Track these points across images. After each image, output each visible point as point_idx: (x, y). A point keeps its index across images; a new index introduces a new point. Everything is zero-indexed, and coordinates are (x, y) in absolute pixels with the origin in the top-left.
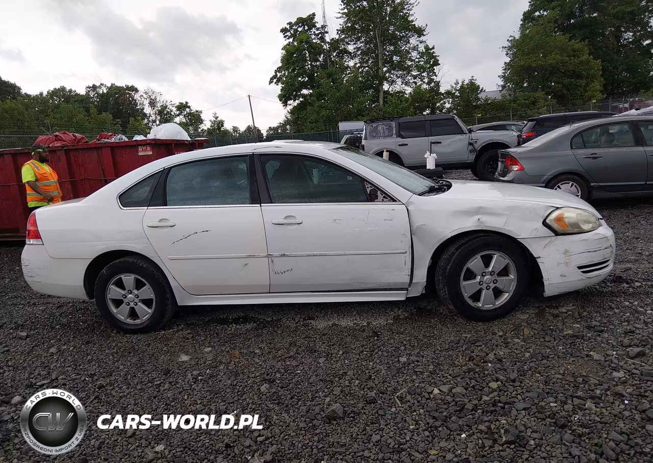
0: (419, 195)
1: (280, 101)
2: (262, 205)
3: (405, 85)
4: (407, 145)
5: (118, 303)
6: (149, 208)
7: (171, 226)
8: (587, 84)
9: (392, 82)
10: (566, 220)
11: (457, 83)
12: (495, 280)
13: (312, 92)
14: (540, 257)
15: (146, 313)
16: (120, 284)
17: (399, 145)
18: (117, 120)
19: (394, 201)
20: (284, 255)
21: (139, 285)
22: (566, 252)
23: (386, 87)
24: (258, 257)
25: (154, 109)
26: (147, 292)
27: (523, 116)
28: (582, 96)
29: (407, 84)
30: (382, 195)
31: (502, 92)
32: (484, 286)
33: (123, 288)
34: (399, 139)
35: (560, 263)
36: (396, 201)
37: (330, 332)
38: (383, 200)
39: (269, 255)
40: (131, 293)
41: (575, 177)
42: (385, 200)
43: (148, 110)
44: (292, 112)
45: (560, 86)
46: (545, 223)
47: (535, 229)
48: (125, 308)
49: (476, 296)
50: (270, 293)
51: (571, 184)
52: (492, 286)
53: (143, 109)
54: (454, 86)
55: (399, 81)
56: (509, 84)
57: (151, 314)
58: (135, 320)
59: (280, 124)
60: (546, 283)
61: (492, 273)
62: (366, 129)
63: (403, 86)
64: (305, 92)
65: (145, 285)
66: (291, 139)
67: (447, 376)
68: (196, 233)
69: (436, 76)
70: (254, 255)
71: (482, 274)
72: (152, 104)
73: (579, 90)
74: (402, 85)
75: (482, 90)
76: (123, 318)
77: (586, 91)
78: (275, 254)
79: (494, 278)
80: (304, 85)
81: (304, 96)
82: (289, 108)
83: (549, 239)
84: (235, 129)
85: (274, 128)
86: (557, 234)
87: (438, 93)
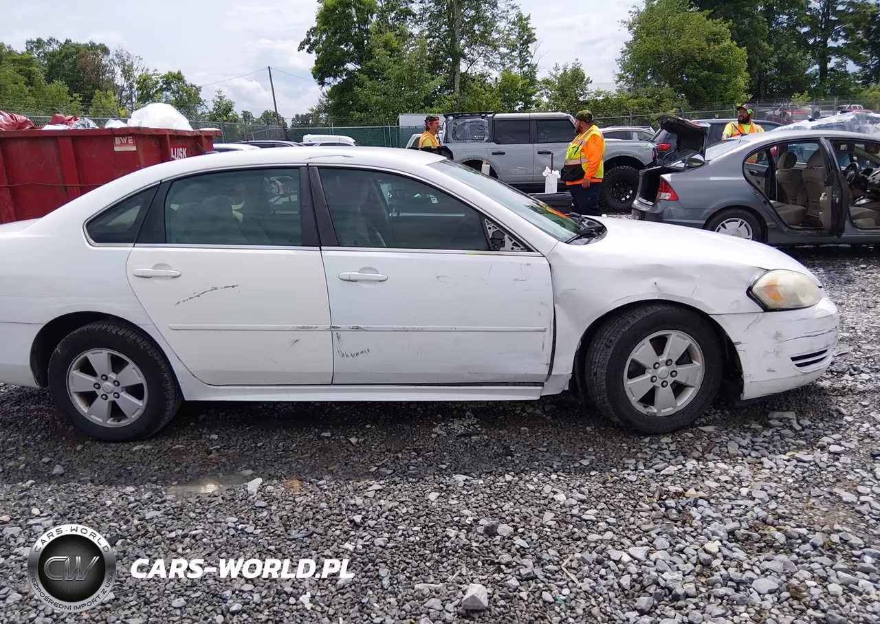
0: (566, 242)
1: (315, 78)
2: (322, 247)
3: (489, 66)
4: (504, 153)
5: (89, 397)
6: (136, 245)
7: (174, 277)
8: (729, 81)
9: (472, 62)
10: (780, 290)
11: (557, 69)
12: (672, 372)
13: (360, 68)
14: (740, 343)
15: (134, 407)
16: (87, 368)
17: (493, 154)
18: (75, 95)
19: (530, 250)
20: (357, 328)
21: (117, 365)
22: (777, 336)
23: (463, 67)
24: (316, 330)
25: (129, 80)
26: (133, 374)
27: (645, 121)
28: (722, 96)
29: (492, 65)
30: (512, 241)
31: (619, 84)
32: (658, 383)
33: (93, 373)
34: (493, 145)
35: (768, 353)
36: (533, 251)
37: (436, 445)
38: (512, 249)
39: (333, 327)
40: (107, 379)
41: (746, 213)
42: (515, 248)
43: (120, 81)
44: (330, 95)
45: (694, 80)
46: (750, 293)
47: (737, 301)
48: (101, 405)
49: (649, 399)
50: (332, 384)
51: (739, 222)
52: (670, 380)
53: (113, 79)
54: (554, 73)
55: (481, 60)
56: (628, 74)
57: (143, 409)
58: (119, 421)
59: (312, 110)
60: (746, 381)
61: (668, 363)
62: (446, 128)
63: (487, 67)
64: (351, 66)
65: (127, 363)
66: (332, 134)
67: (634, 529)
68: (216, 289)
69: (532, 57)
70: (310, 328)
71: (654, 365)
72: (127, 73)
73: (718, 88)
74: (485, 66)
75: (588, 80)
76: (101, 420)
77: (727, 90)
78: (343, 326)
79: (671, 368)
80: (348, 57)
81: (349, 73)
82: (327, 88)
83: (755, 316)
84: (247, 115)
85: (302, 116)
86: (766, 309)
87: (533, 82)
